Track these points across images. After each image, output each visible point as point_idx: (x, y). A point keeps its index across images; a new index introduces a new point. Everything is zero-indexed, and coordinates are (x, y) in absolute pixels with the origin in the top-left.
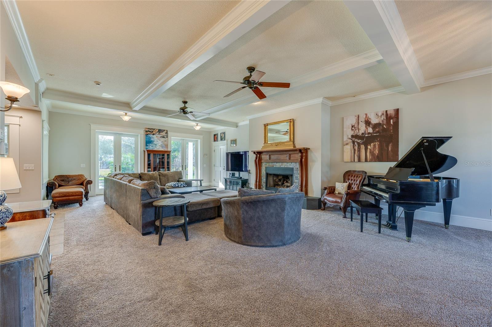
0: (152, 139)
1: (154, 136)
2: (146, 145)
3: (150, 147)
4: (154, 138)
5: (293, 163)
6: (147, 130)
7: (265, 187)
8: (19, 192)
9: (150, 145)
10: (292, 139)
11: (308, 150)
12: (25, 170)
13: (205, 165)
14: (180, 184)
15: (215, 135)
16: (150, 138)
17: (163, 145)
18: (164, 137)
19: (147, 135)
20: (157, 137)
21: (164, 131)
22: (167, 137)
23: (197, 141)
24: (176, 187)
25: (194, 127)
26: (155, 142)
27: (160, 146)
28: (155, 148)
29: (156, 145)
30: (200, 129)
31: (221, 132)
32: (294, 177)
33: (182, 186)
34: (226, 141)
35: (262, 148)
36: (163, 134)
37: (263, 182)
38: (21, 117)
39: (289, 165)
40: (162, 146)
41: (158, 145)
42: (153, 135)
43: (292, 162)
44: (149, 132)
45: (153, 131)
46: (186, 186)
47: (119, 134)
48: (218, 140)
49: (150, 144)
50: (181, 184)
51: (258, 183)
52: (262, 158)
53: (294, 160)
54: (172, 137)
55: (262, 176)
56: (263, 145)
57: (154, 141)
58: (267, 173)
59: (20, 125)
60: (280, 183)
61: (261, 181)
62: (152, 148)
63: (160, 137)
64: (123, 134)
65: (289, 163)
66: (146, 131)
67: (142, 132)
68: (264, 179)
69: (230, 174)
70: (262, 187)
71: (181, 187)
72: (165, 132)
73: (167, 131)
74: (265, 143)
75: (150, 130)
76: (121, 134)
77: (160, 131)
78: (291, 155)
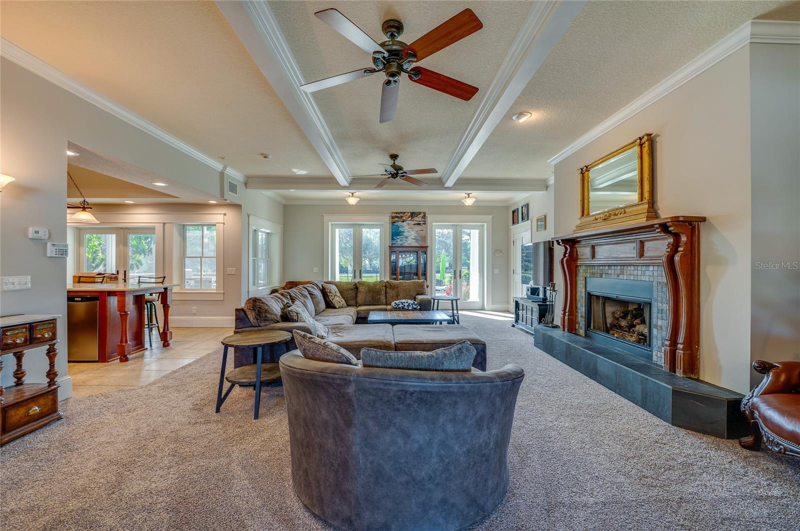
0: (401, 229)
1: (405, 224)
2: (393, 239)
3: (397, 241)
4: (403, 227)
5: (651, 268)
6: (394, 215)
7: (583, 327)
8: (222, 299)
9: (398, 239)
10: (646, 195)
11: (701, 224)
12: (228, 274)
13: (496, 271)
14: (406, 304)
15: (514, 212)
16: (398, 227)
17: (418, 238)
18: (419, 224)
19: (394, 222)
20: (408, 224)
21: (420, 213)
22: (425, 224)
23: (483, 226)
24: (399, 308)
25: (463, 201)
26: (405, 234)
27: (413, 239)
28: (405, 243)
29: (407, 237)
30: (474, 203)
31: (523, 205)
32: (654, 310)
33: (410, 308)
34: (529, 221)
35: (575, 229)
36: (419, 219)
37: (580, 315)
38: (225, 214)
39: (640, 273)
40: (416, 239)
41: (409, 237)
42: (403, 221)
43: (647, 265)
44: (397, 217)
45: (402, 217)
46: (419, 307)
47: (359, 225)
48: (519, 222)
49: (398, 237)
50: (408, 304)
51: (568, 315)
52: (577, 255)
53: (652, 258)
54: (433, 223)
55: (578, 301)
56: (579, 221)
57: (403, 232)
58: (589, 294)
59: (224, 224)
60: (623, 323)
61: (577, 312)
62: (400, 243)
63: (414, 225)
64: (363, 224)
65: (640, 268)
66: (393, 218)
67: (387, 219)
68: (582, 309)
69: (528, 290)
70: (577, 327)
71: (408, 310)
72: (422, 215)
73: (424, 213)
74: (583, 216)
75: (397, 215)
76: (361, 224)
77: (413, 215)
78: (645, 243)
